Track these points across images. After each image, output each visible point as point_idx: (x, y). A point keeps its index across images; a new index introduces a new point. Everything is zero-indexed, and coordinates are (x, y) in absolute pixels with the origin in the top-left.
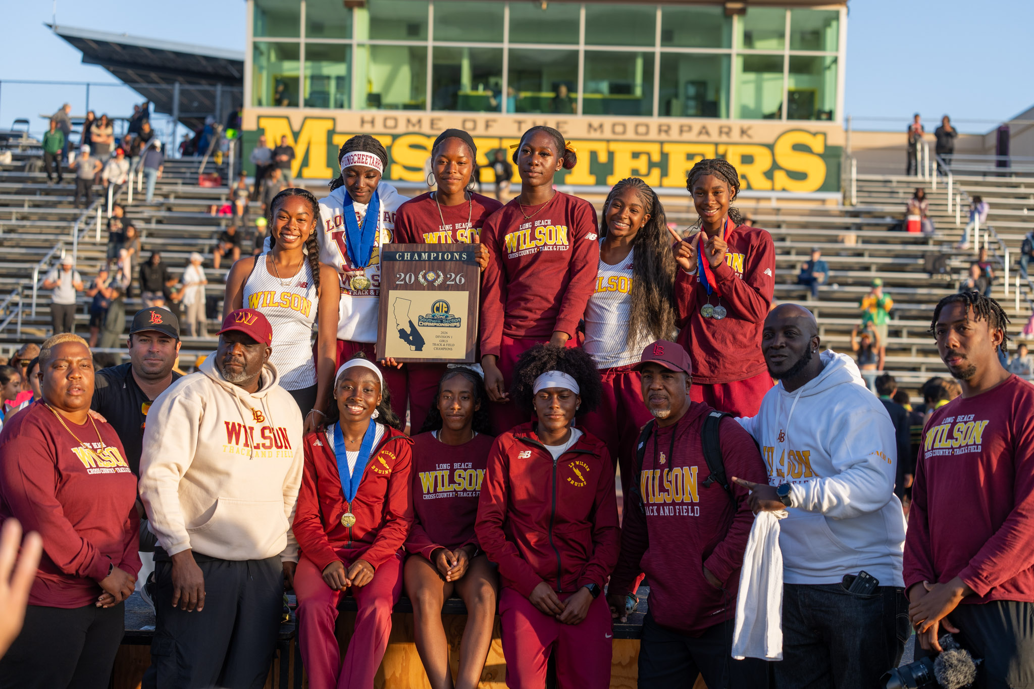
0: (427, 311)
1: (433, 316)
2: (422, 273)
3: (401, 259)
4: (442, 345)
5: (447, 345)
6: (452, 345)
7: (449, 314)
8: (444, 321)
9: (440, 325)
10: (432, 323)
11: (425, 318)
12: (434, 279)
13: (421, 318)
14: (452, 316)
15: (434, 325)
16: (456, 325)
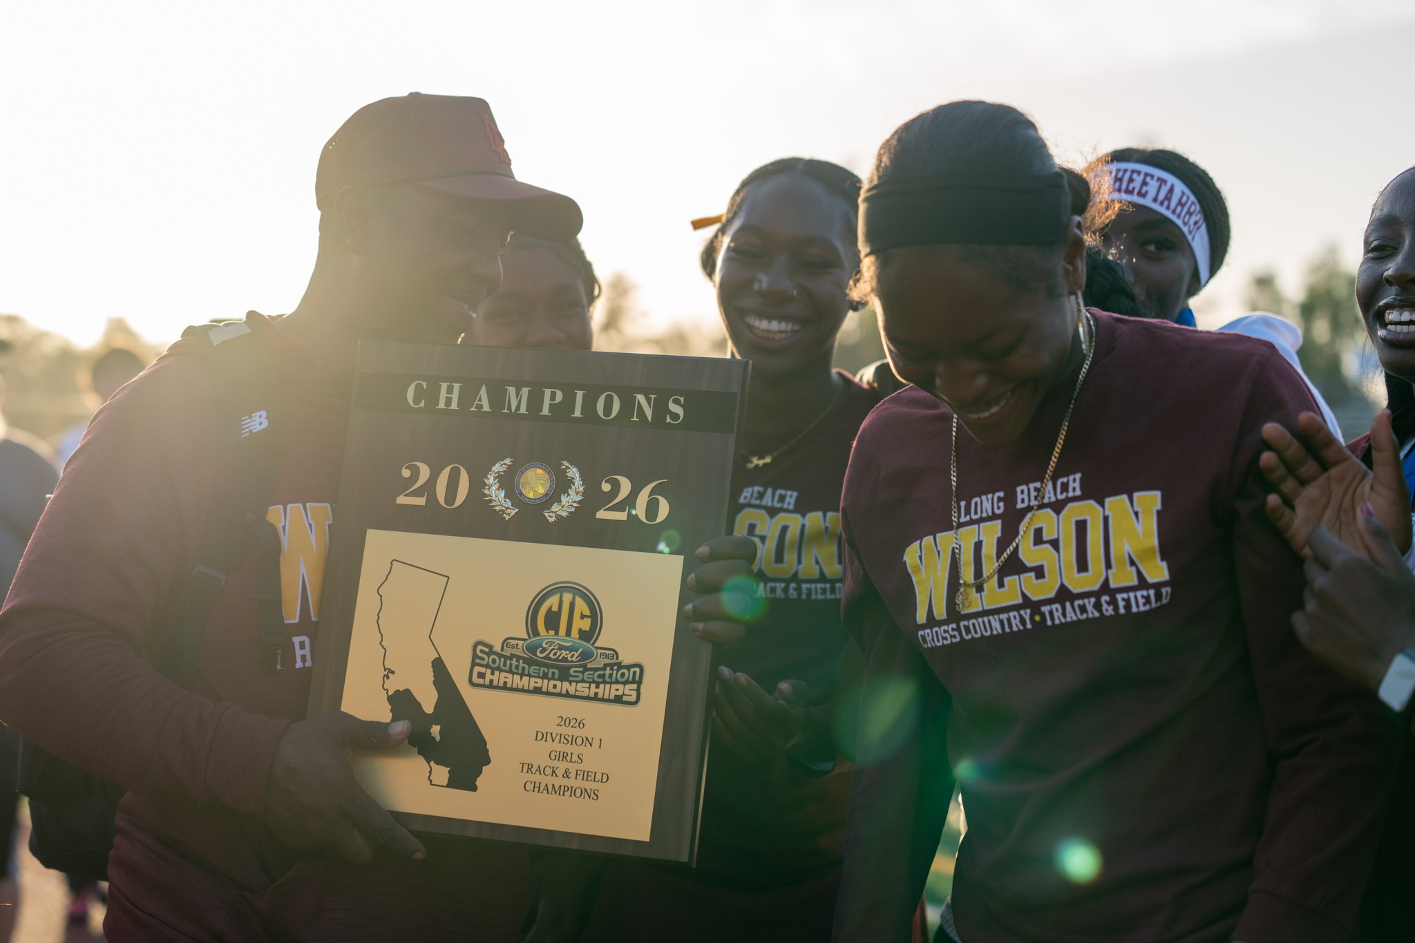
0: (506, 625)
1: (532, 650)
2: (498, 468)
3: (422, 404)
4: (560, 772)
5: (580, 778)
6: (598, 777)
7: (595, 645)
8: (575, 672)
9: (555, 686)
10: (526, 679)
11: (500, 656)
12: (546, 495)
13: (481, 651)
14: (607, 656)
15: (531, 688)
16: (620, 693)
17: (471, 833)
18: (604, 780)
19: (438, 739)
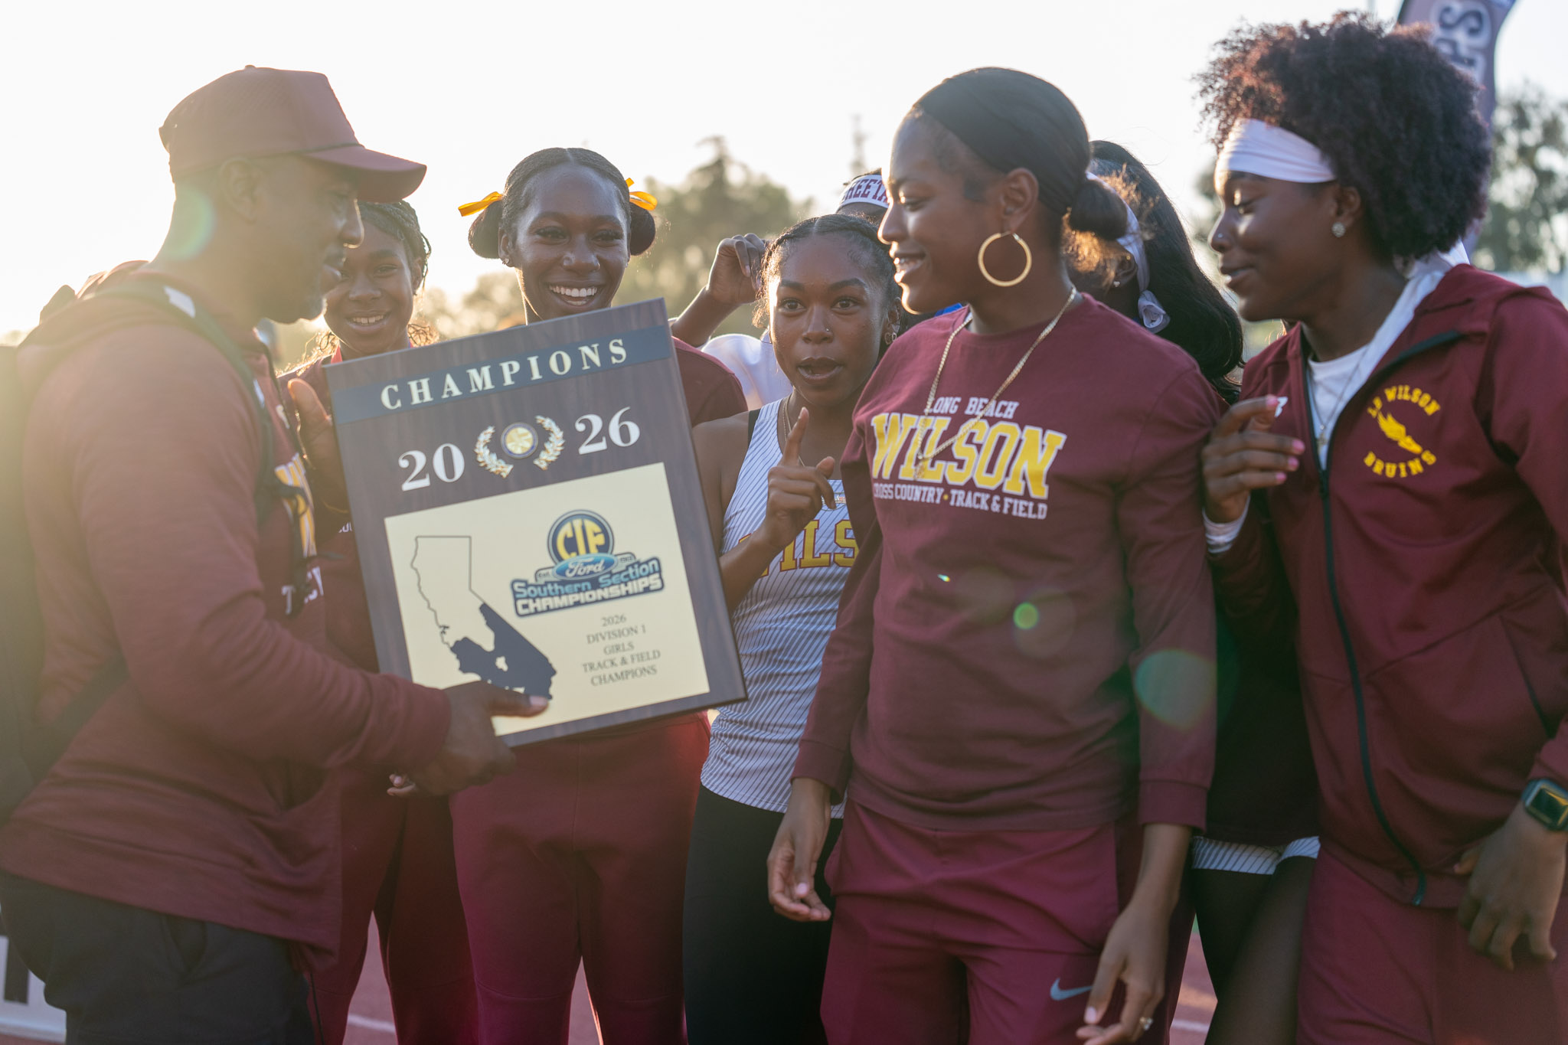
0: (535, 561)
1: (561, 572)
2: (485, 436)
3: (399, 404)
4: (618, 661)
5: (636, 661)
6: (651, 655)
7: (615, 552)
8: (604, 579)
9: (591, 596)
10: (564, 598)
11: (536, 586)
12: (532, 447)
13: (519, 587)
14: (626, 559)
15: (571, 603)
16: (646, 585)
17: (559, 734)
18: (657, 654)
19: (505, 668)
